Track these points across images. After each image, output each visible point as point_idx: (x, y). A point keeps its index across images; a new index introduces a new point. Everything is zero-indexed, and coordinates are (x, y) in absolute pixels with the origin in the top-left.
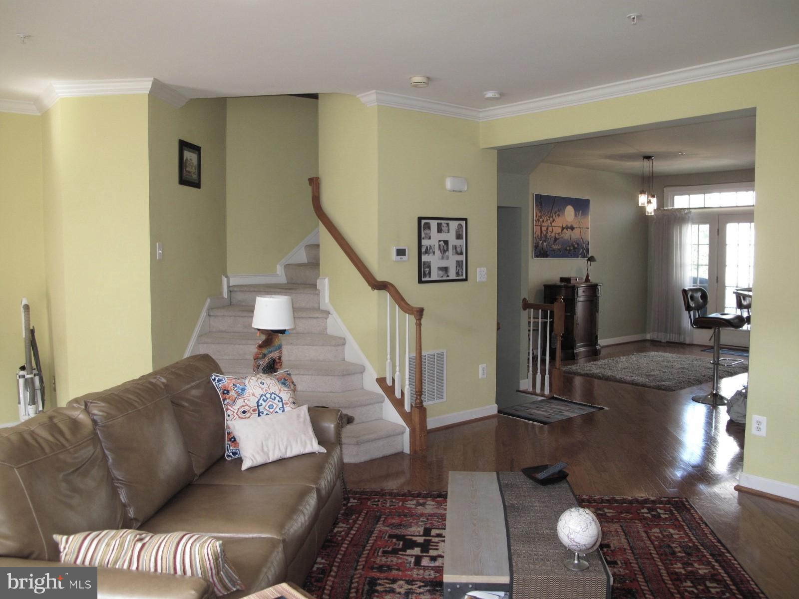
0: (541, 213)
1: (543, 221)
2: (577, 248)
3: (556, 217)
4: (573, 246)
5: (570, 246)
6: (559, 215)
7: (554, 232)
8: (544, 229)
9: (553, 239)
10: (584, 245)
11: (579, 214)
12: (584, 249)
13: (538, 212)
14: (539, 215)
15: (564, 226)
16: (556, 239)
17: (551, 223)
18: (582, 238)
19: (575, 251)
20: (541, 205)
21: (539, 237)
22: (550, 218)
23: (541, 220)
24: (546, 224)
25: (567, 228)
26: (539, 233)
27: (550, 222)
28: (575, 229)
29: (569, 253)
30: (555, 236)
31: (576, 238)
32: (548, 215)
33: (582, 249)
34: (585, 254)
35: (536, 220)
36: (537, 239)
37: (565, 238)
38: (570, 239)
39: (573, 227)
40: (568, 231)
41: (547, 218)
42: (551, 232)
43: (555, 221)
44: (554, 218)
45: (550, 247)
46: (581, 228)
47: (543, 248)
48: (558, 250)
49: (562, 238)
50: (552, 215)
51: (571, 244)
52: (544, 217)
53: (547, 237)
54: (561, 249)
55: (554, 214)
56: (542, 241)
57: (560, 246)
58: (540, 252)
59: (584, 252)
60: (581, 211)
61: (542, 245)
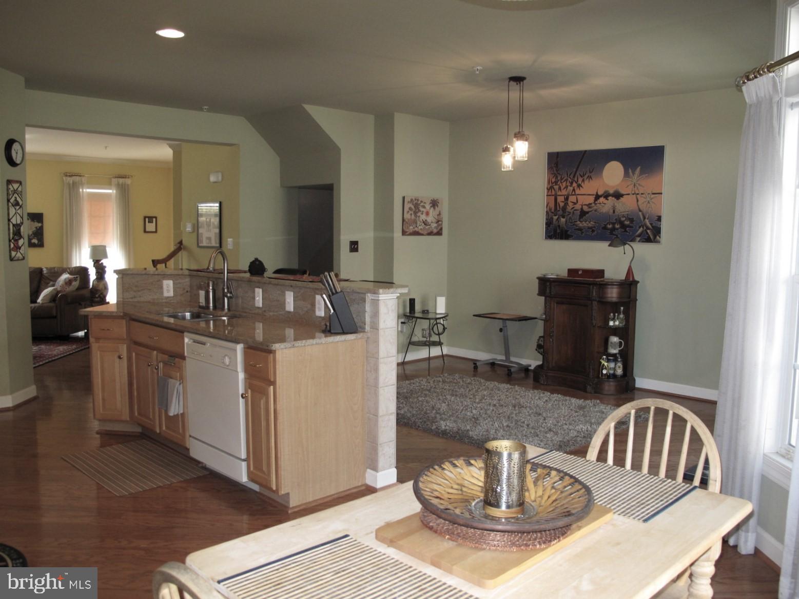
0: (557, 177)
1: (560, 189)
2: (628, 226)
3: (583, 181)
4: (622, 223)
5: (614, 224)
6: (590, 178)
7: (580, 203)
8: (561, 199)
9: (579, 213)
10: (647, 221)
11: (633, 173)
12: (648, 228)
13: (551, 176)
14: (553, 180)
15: (600, 193)
16: (583, 213)
17: (574, 190)
18: (640, 211)
19: (625, 231)
20: (557, 166)
21: (553, 210)
22: (571, 183)
23: (556, 187)
24: (564, 192)
25: (606, 196)
26: (552, 205)
27: (572, 188)
28: (625, 196)
29: (611, 233)
30: (582, 209)
31: (627, 210)
32: (569, 179)
33: (641, 229)
34: (649, 235)
35: (549, 188)
36: (550, 213)
37: (601, 211)
38: (614, 212)
39: (620, 194)
40: (608, 200)
41: (567, 184)
42: (575, 204)
43: (582, 186)
44: (580, 183)
45: (574, 225)
46: (638, 194)
47: (559, 226)
48: (589, 228)
49: (596, 211)
50: (576, 179)
51: (616, 219)
52: (561, 182)
53: (565, 210)
54: (594, 227)
55: (579, 176)
56: (557, 217)
57: (591, 223)
58: (555, 231)
59: (647, 233)
60: (639, 167)
61: (557, 222)
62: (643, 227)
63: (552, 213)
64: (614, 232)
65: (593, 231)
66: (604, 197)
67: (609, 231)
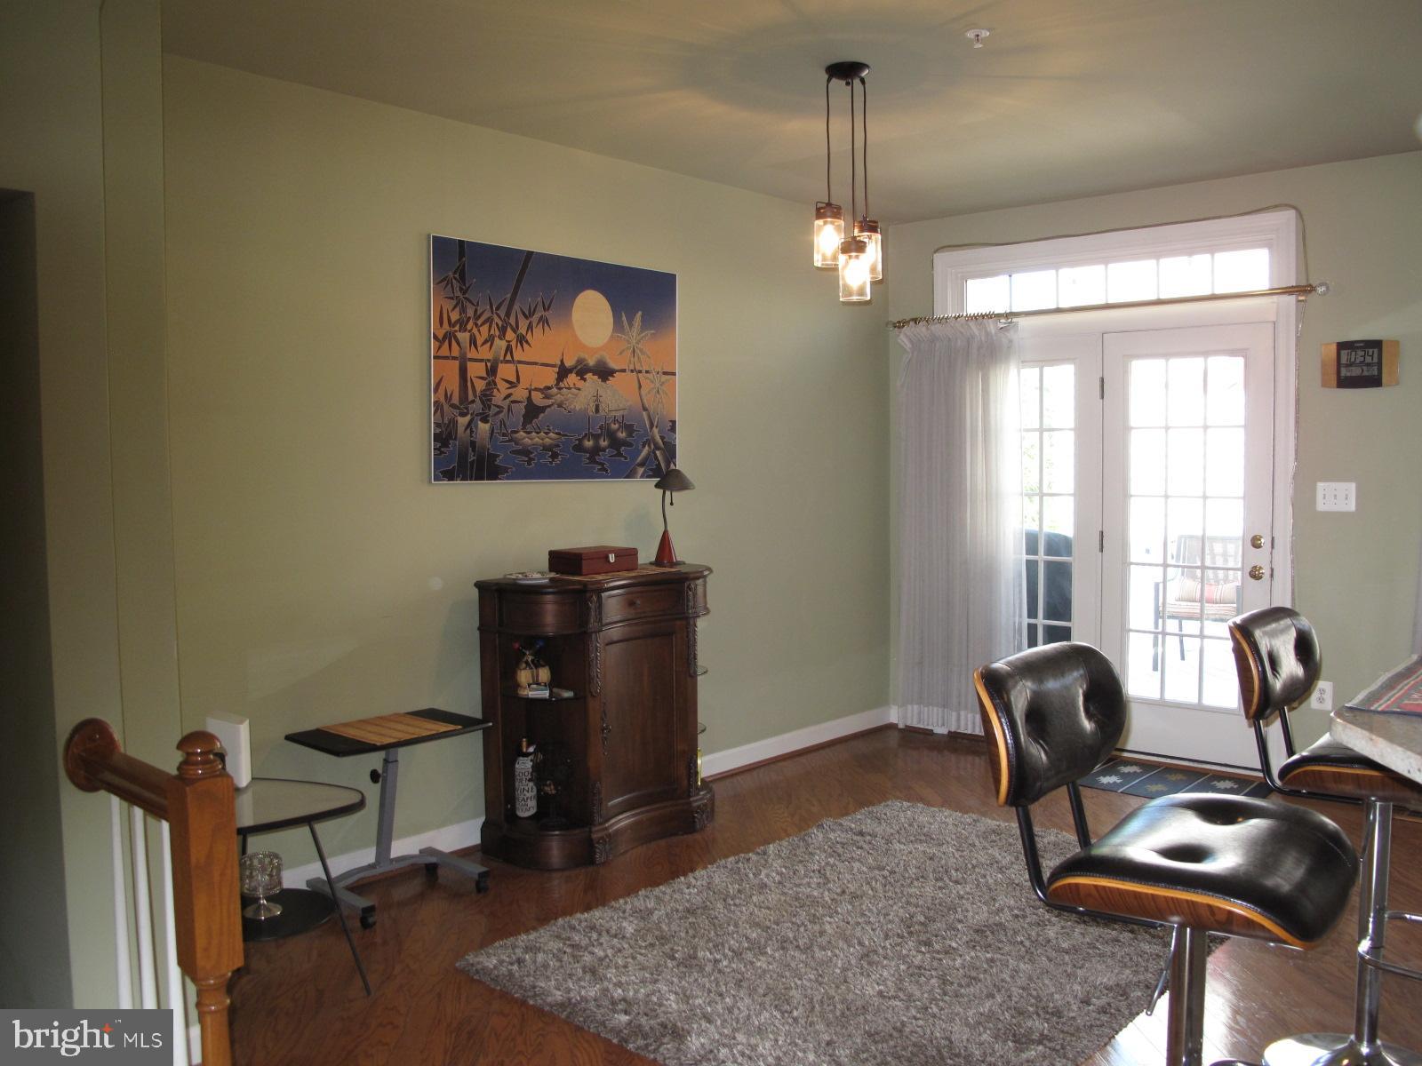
0: (463, 310)
1: (473, 341)
2: (625, 443)
3: (530, 327)
4: (611, 435)
5: (596, 437)
6: (544, 321)
7: (524, 383)
8: (476, 370)
9: (520, 408)
10: (655, 430)
11: (631, 325)
12: (658, 448)
13: (448, 305)
14: (455, 316)
15: (569, 363)
16: (532, 411)
17: (509, 349)
18: (645, 409)
19: (619, 454)
20: (462, 279)
21: (456, 400)
22: (503, 331)
23: (464, 337)
24: (485, 352)
25: (582, 370)
26: (453, 385)
27: (503, 344)
28: (618, 375)
29: (592, 460)
30: (529, 398)
31: (621, 406)
32: (496, 319)
33: (647, 448)
34: (659, 463)
35: (440, 337)
36: (446, 407)
37: (572, 407)
38: (597, 410)
39: (609, 368)
40: (585, 380)
41: (492, 332)
42: (512, 385)
43: (527, 342)
44: (524, 333)
45: (509, 441)
46: (640, 372)
47: (473, 444)
48: (546, 448)
49: (560, 406)
50: (512, 321)
51: (601, 428)
52: (476, 325)
53: (490, 400)
54: (558, 446)
55: (521, 317)
56: (468, 418)
57: (551, 434)
58: (463, 456)
59: (656, 458)
60: (640, 313)
61: (468, 431)
62: (650, 447)
63: (453, 406)
64: (597, 458)
65: (554, 456)
66: (577, 374)
67: (588, 455)
